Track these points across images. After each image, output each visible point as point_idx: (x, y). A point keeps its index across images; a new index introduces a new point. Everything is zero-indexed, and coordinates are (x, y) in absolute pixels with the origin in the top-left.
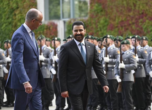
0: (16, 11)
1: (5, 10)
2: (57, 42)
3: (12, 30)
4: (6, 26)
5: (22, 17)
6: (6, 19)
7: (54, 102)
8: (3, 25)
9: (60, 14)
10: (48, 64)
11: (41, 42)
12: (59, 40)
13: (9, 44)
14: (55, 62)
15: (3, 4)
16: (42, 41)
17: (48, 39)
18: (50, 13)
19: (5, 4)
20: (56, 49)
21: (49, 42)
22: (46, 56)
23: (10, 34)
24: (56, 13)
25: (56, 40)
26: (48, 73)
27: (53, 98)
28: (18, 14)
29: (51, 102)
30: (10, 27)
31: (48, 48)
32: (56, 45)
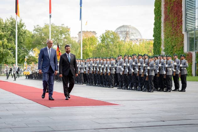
0: (175, 47)
1: (170, 46)
5: (177, 50)
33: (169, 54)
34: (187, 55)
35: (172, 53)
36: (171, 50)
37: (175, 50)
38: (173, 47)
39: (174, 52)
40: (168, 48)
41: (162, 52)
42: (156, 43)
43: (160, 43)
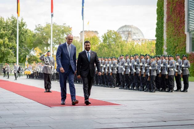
1: (172, 46)
5: (179, 50)
19: (172, 44)
33: (171, 54)
34: (190, 56)
35: (174, 53)
36: (173, 51)
37: (177, 50)
39: (176, 52)
40: (170, 48)
41: (164, 52)
42: (159, 43)
43: (162, 43)
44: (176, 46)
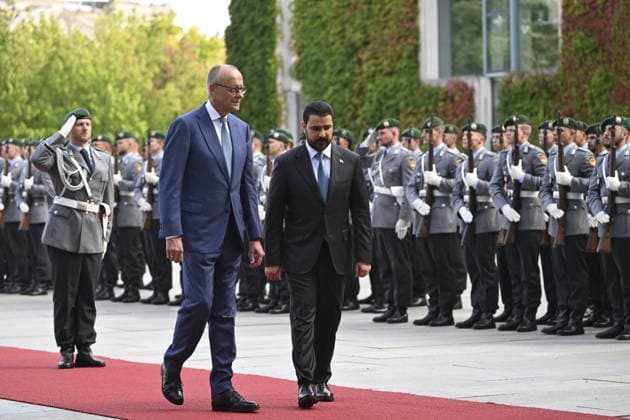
0: (363, 53)
1: (334, 47)
2: (476, 136)
3: (351, 103)
4: (336, 91)
5: (380, 68)
6: (335, 73)
7: (466, 297)
8: (326, 88)
9: (481, 62)
10: (451, 195)
11: (431, 133)
12: (481, 129)
13: (342, 140)
14: (471, 188)
15: (328, 33)
16: (434, 132)
17: (451, 128)
18: (454, 56)
19: (332, 32)
20: (475, 155)
21: (454, 136)
22: (444, 172)
23: (346, 115)
24: (470, 57)
25: (474, 131)
26: (451, 219)
27: (465, 288)
28: (368, 60)
29: (459, 299)
30: (346, 94)
31: (450, 150)
32: (475, 143)
33: (330, 90)
34: (444, 100)
35: (346, 85)
36: (341, 71)
37: (365, 67)
38: (354, 49)
39: (359, 79)
40: (320, 55)
41: (279, 80)
42: (245, 26)
43: (265, 28)
44: (359, 44)
